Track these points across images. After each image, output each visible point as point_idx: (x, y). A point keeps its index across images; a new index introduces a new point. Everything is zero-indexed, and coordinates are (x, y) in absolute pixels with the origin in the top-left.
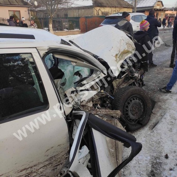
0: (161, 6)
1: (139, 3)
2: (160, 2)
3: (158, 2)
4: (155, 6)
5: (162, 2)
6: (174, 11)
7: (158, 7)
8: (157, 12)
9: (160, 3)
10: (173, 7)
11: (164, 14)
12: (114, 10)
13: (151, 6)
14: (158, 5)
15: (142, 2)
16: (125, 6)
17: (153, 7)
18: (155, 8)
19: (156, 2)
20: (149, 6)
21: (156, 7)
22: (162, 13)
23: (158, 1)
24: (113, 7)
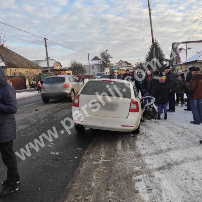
0: (60, 66)
4: (55, 66)
5: (60, 63)
6: (70, 70)
7: (58, 68)
9: (58, 64)
10: (65, 67)
12: (26, 71)
13: (51, 66)
14: (57, 66)
16: (35, 67)
18: (55, 68)
19: (55, 63)
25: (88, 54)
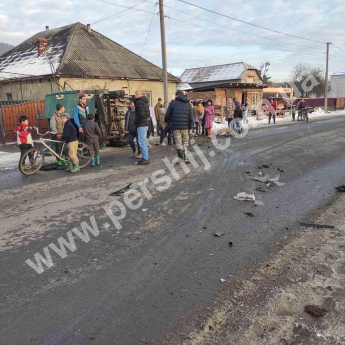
0: (257, 78)
1: (212, 72)
2: (253, 70)
3: (250, 71)
4: (242, 78)
5: (257, 71)
7: (250, 81)
8: (244, 90)
9: (253, 73)
11: (260, 94)
13: (235, 78)
14: (250, 77)
15: (218, 71)
16: (153, 78)
17: (239, 80)
18: (242, 82)
19: (245, 70)
20: (231, 79)
21: (246, 80)
22: (256, 93)
23: (249, 69)
24: (120, 78)
25: (328, 44)
